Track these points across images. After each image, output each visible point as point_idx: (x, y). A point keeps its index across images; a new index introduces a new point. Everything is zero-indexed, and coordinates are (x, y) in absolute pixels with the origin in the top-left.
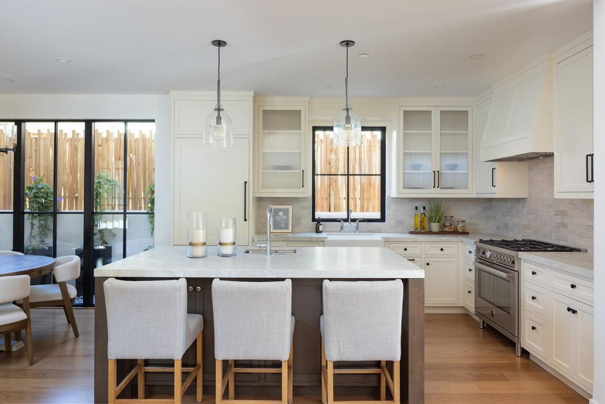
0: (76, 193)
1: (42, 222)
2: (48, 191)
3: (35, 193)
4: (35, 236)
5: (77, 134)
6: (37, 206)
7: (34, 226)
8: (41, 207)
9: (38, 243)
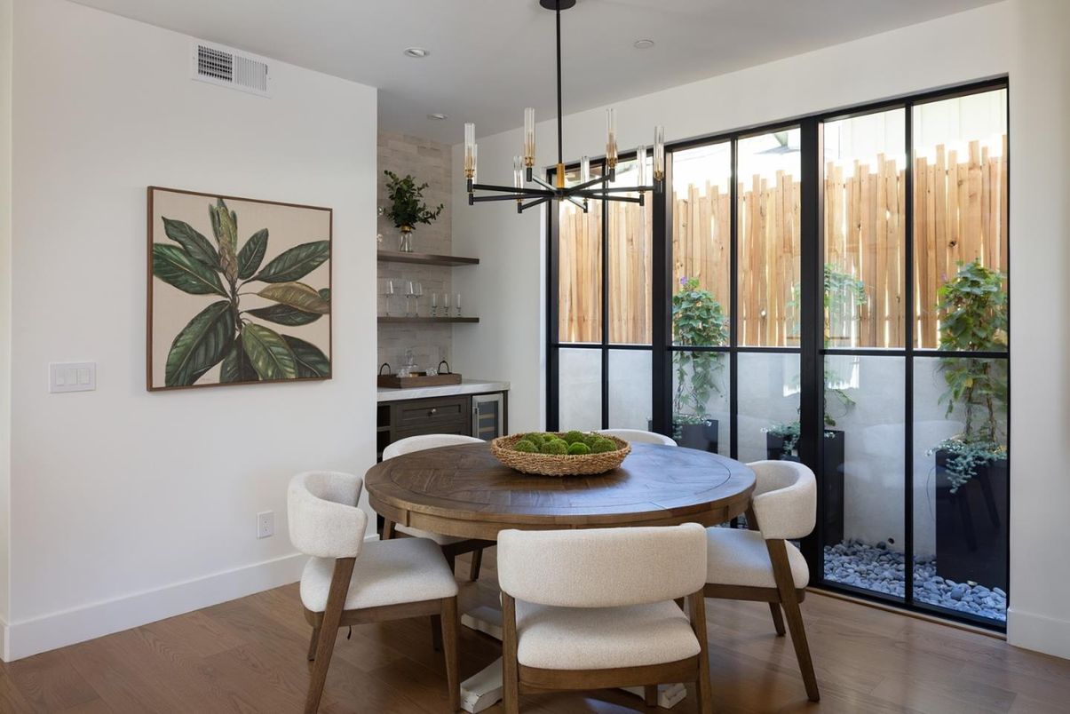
0: (763, 310)
1: (699, 369)
2: (710, 304)
3: (686, 310)
4: (687, 396)
5: (764, 181)
6: (689, 336)
7: (685, 377)
8: (696, 339)
9: (692, 411)
